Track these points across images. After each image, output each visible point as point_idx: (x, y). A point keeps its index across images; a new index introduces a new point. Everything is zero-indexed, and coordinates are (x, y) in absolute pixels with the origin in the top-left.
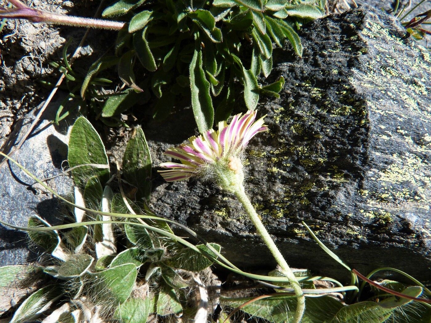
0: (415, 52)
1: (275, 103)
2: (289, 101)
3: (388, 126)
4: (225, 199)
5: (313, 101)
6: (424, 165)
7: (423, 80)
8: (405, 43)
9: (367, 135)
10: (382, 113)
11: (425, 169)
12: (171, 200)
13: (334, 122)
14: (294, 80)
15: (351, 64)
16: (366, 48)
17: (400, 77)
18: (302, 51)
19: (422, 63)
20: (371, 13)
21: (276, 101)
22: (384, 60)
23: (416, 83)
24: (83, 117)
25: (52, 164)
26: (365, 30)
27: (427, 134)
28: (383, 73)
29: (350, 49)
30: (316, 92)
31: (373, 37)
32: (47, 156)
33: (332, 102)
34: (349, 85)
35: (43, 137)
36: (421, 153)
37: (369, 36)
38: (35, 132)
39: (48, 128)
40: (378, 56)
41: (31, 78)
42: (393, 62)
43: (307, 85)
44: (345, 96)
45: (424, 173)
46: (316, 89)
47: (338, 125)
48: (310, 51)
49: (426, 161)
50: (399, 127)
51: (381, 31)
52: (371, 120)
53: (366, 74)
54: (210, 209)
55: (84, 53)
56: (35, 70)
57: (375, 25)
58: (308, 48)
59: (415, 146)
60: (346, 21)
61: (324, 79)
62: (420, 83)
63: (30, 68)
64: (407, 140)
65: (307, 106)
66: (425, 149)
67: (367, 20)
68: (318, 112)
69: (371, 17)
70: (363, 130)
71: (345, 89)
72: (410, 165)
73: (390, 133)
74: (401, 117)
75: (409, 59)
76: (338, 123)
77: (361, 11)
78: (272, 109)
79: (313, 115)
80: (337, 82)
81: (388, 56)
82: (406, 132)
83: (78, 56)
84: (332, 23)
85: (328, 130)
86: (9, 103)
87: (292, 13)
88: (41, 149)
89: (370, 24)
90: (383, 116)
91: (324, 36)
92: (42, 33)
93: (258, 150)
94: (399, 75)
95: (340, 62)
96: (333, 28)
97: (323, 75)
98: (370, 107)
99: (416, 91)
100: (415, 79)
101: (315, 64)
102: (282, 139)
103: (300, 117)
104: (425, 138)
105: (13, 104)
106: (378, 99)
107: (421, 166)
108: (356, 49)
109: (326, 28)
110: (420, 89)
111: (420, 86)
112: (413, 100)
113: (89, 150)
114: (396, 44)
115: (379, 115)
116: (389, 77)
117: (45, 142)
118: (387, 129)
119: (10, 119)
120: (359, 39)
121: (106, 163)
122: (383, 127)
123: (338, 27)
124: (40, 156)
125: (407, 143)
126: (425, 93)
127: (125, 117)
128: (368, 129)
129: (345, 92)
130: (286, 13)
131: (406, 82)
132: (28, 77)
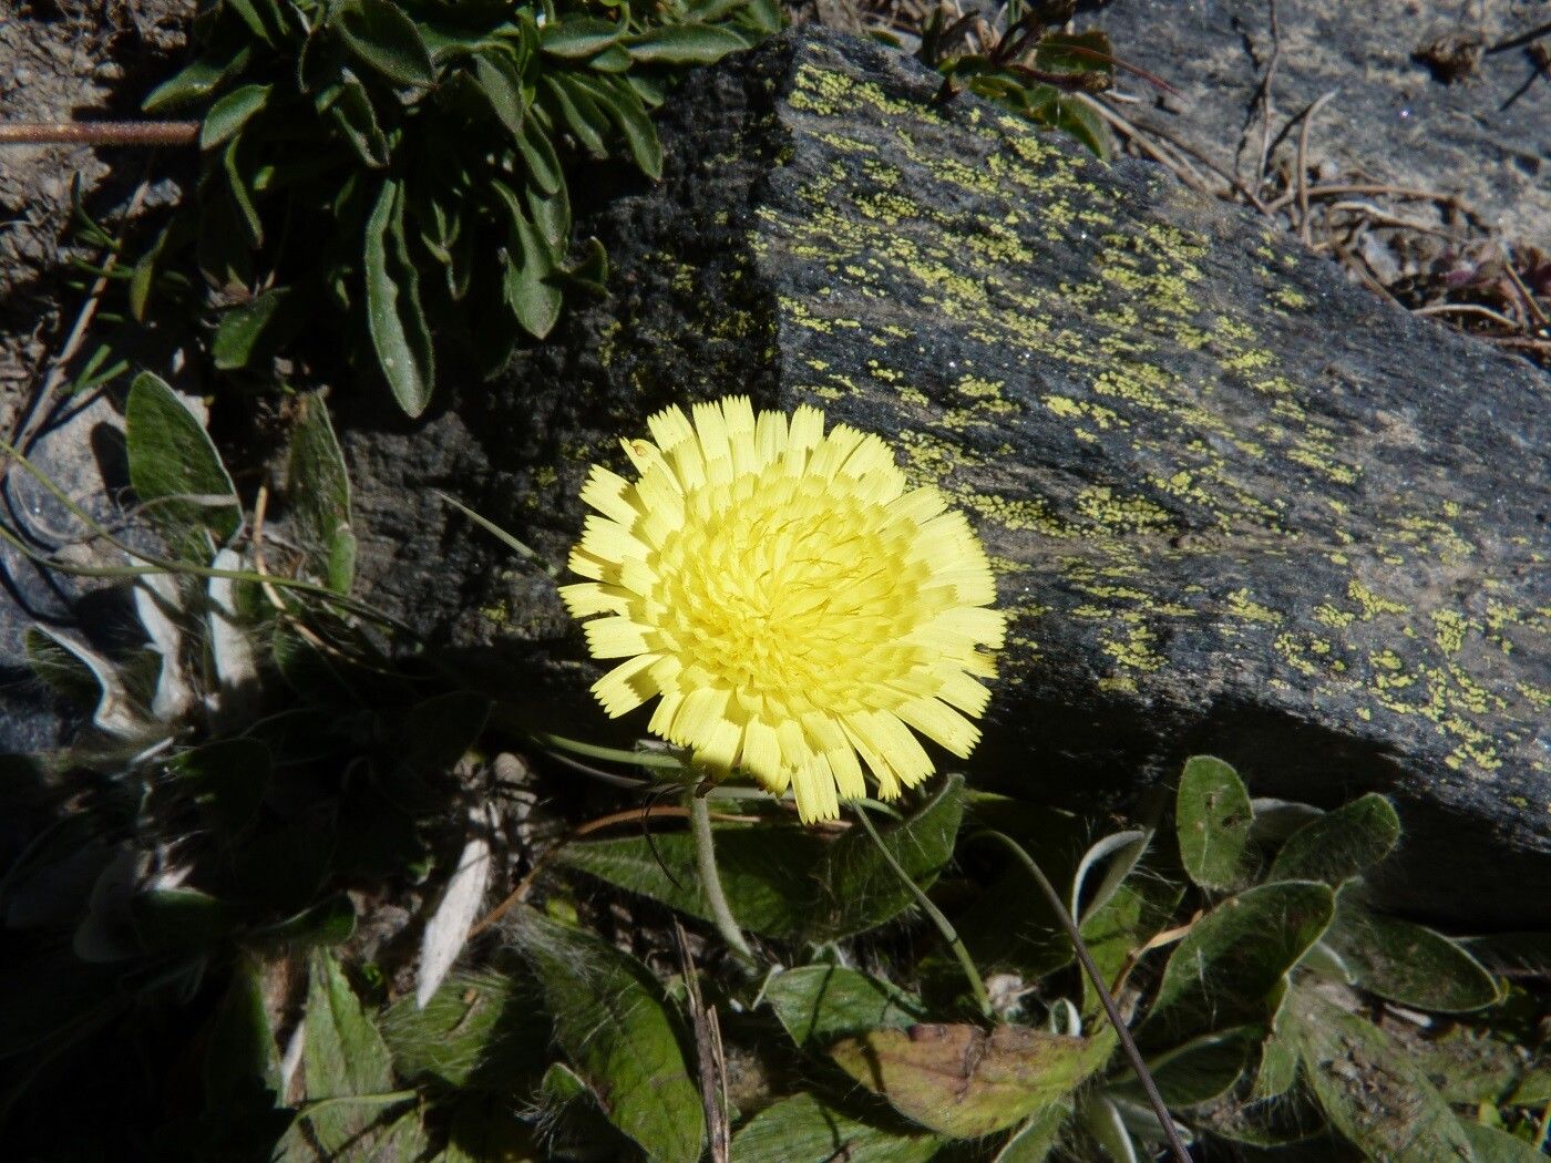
0: (982, 139)
1: (604, 311)
2: (632, 302)
3: (836, 360)
4: (508, 575)
5: (678, 300)
6: (969, 463)
7: (1012, 219)
8: (945, 115)
9: (776, 387)
10: (819, 328)
11: (977, 475)
12: (401, 584)
13: (716, 357)
14: (642, 246)
15: (759, 193)
16: (790, 146)
17: (929, 218)
18: (660, 162)
19: (1016, 167)
20: (815, 46)
21: (607, 305)
22: (860, 174)
23: (984, 232)
24: (151, 374)
25: (105, 499)
26: (799, 95)
27: (969, 377)
28: (869, 211)
29: (759, 152)
30: (683, 276)
31: (828, 111)
32: (92, 478)
33: (711, 302)
34: (747, 254)
35: (79, 428)
36: (952, 430)
37: (814, 112)
38: (59, 417)
39: (94, 407)
40: (836, 167)
41: (43, 275)
42: (894, 180)
43: (668, 257)
44: (739, 285)
45: (973, 485)
46: (685, 267)
47: (722, 365)
48: (679, 160)
49: (973, 451)
50: (874, 363)
51: (855, 92)
52: (784, 347)
53: (811, 218)
54: (475, 605)
55: (151, 201)
56: (46, 255)
57: (829, 78)
58: (677, 153)
59: (937, 411)
60: (754, 73)
61: (699, 239)
62: (997, 229)
63: (34, 250)
64: (905, 398)
65: (665, 315)
66: (969, 419)
67: (804, 67)
68: (685, 331)
69: (814, 55)
70: (769, 376)
71: (739, 267)
72: (923, 466)
73: (847, 382)
74: (880, 334)
75: (966, 161)
76: (722, 359)
77: (786, 42)
78: (597, 327)
79: (675, 341)
80: (724, 247)
81: (871, 164)
82: (900, 375)
83: (140, 210)
84: (728, 78)
85: (704, 381)
86: (11, 342)
87: (646, 53)
88: (78, 461)
89: (808, 76)
90: (820, 334)
91: (711, 115)
92: (53, 156)
93: (571, 443)
94: (921, 212)
95: (734, 190)
96: (728, 93)
97: (698, 228)
98: (790, 313)
99: (991, 252)
100: (981, 218)
101: (685, 200)
102: (617, 409)
103: (649, 346)
104: (962, 389)
105: (21, 345)
106: (814, 288)
107: (963, 466)
108: (771, 152)
109: (712, 92)
110: (1002, 246)
111: (998, 238)
112: (970, 281)
113: (185, 461)
114: (916, 123)
115: (808, 334)
116: (891, 220)
117: (86, 441)
118: (836, 369)
119: (13, 385)
120: (777, 125)
121: (227, 491)
122: (820, 365)
123: (740, 91)
124: (74, 479)
125: (906, 404)
126: (1023, 256)
127: (284, 366)
128: (778, 372)
129: (738, 275)
130: (625, 55)
131: (953, 228)
132: (34, 272)
